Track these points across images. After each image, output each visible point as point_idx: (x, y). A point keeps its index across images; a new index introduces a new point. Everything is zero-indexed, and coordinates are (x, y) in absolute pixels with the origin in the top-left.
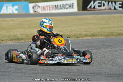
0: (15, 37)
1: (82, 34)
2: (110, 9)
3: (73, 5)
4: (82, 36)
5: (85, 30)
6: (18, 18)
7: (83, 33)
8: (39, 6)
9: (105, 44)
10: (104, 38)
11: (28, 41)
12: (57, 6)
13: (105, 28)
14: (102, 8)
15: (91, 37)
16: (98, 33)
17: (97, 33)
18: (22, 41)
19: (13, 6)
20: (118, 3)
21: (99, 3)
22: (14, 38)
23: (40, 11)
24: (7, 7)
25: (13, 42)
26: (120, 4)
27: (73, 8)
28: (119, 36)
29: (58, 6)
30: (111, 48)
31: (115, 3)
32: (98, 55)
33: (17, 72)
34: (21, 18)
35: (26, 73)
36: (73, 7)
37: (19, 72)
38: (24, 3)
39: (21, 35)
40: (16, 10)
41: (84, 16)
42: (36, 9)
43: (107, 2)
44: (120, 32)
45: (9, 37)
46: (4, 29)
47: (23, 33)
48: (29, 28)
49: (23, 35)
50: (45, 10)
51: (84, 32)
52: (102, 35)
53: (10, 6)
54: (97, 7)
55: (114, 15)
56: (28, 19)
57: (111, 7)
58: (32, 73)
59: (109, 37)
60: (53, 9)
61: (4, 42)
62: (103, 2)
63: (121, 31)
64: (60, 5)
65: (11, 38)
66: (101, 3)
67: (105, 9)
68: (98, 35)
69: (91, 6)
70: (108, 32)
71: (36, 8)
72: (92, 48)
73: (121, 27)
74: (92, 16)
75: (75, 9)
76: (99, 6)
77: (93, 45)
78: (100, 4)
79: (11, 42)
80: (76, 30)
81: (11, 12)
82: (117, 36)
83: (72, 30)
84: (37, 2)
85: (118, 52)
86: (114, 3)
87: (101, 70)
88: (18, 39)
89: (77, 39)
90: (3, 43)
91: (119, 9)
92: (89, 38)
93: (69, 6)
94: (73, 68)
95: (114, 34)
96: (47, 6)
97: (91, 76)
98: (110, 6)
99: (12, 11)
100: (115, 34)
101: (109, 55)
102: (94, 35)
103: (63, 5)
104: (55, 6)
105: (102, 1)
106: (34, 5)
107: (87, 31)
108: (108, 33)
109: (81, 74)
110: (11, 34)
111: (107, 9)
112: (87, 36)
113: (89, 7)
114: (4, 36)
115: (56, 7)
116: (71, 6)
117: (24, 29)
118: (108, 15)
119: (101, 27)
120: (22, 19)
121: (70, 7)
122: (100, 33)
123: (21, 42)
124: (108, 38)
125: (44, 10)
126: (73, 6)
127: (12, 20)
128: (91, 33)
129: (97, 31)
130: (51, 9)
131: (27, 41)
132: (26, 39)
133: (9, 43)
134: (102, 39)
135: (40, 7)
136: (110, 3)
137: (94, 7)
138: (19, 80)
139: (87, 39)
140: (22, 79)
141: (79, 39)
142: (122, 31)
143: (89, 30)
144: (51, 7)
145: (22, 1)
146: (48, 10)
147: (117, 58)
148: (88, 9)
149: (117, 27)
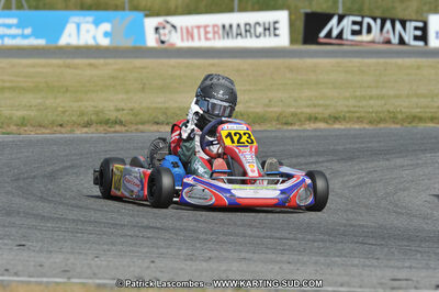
0: (97, 116)
1: (302, 113)
2: (388, 42)
3: (277, 25)
4: (300, 120)
5: (310, 103)
6: (111, 61)
7: (304, 110)
8: (174, 27)
9: (370, 145)
10: (367, 127)
11: (136, 130)
12: (227, 27)
13: (371, 98)
14: (365, 37)
15: (327, 123)
16: (349, 112)
17: (346, 112)
18: (118, 128)
19: (97, 23)
20: (410, 26)
21: (354, 23)
22: (93, 117)
23: (177, 40)
24: (78, 26)
25: (92, 129)
26: (416, 28)
27: (276, 35)
28: (414, 124)
29: (231, 26)
30: (388, 160)
31: (403, 24)
32: (346, 178)
34: (120, 61)
35: (123, 226)
36: (277, 32)
37: (104, 223)
38: (130, 16)
39: (118, 110)
40: (106, 34)
41: (310, 61)
42: (165, 35)
43: (379, 21)
44: (416, 111)
45: (79, 116)
46: (67, 90)
47: (122, 105)
48: (143, 90)
49: (123, 110)
50: (193, 39)
51: (309, 106)
52: (359, 120)
53: (87, 22)
54: (347, 35)
55: (399, 61)
56: (138, 62)
57: (391, 36)
58: (145, 227)
59: (382, 125)
60: (217, 36)
61: (63, 130)
62: (367, 20)
63: (419, 110)
64: (238, 25)
65: (86, 119)
66: (360, 24)
67: (373, 42)
68: (349, 118)
69: (330, 31)
70: (380, 109)
71: (166, 31)
72: (330, 158)
73: (418, 96)
74: (333, 61)
75: (283, 40)
76: (354, 33)
77: (332, 147)
78: (357, 28)
79: (85, 130)
80: (282, 101)
81: (91, 42)
82: (405, 124)
83: (270, 101)
84: (169, 13)
85: (407, 172)
86: (398, 26)
87: (353, 222)
88: (107, 122)
89: (285, 127)
90: (61, 133)
91: (413, 43)
92: (322, 125)
93: (265, 29)
95: (396, 118)
96: (198, 27)
97: (322, 241)
98: (388, 32)
99: (94, 38)
100: (399, 116)
101: (381, 180)
102: (336, 119)
103: (246, 25)
104: (224, 26)
105: (363, 17)
106: (160, 23)
107: (315, 106)
108: (380, 113)
109: (292, 236)
110: (86, 108)
111: (379, 43)
112: (316, 118)
113: (323, 34)
114: (64, 112)
115: (227, 31)
116: (271, 29)
117: (127, 92)
118: (382, 60)
119: (358, 94)
120: (121, 63)
121: (267, 32)
122: (354, 112)
123: (115, 132)
124: (378, 127)
125: (188, 40)
126: (275, 29)
127: (90, 65)
128: (327, 113)
129: (347, 106)
130: (210, 36)
131: (134, 127)
132: (132, 123)
133: (80, 133)
134: (360, 130)
135: (179, 30)
136: (388, 25)
137: (340, 36)
138: (105, 247)
139: (315, 130)
140: (113, 244)
141: (290, 128)
142: (420, 108)
143: (321, 102)
144: (209, 29)
145: (124, 9)
146: (199, 39)
147: (404, 190)
148: (321, 41)
149: (408, 96)
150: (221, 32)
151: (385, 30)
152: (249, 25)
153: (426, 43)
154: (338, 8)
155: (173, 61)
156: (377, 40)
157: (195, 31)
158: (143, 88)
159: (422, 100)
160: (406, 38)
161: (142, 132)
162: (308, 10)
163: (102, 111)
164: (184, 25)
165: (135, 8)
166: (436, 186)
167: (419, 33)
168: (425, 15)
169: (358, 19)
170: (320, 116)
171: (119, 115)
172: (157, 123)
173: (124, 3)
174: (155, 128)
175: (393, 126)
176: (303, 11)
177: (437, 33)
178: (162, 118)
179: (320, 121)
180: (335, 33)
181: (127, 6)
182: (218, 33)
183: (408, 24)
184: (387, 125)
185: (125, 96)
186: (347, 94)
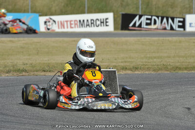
0: (14, 67)
1: (119, 66)
2: (165, 29)
3: (107, 20)
4: (118, 70)
5: (122, 60)
6: (19, 39)
7: (120, 64)
8: (54, 21)
9: (153, 82)
10: (152, 73)
12: (82, 21)
13: (155, 58)
14: (153, 26)
15: (132, 70)
16: (144, 65)
17: (142, 65)
18: (24, 73)
20: (176, 20)
21: (147, 19)
22: (11, 68)
23: (56, 28)
25: (11, 74)
26: (179, 22)
27: (106, 25)
28: (176, 71)
29: (84, 21)
30: (162, 89)
31: (173, 19)
33: (13, 122)
35: (25, 123)
36: (107, 24)
37: (15, 122)
39: (24, 64)
41: (124, 39)
42: (50, 25)
43: (160, 18)
44: (178, 64)
45: (4, 68)
47: (26, 62)
49: (27, 64)
50: (64, 28)
51: (122, 62)
52: (149, 69)
54: (144, 25)
55: (170, 38)
56: (36, 40)
57: (166, 26)
58: (36, 125)
59: (160, 72)
60: (76, 26)
62: (154, 18)
64: (88, 20)
66: (150, 19)
67: (157, 29)
68: (143, 68)
69: (135, 23)
70: (159, 63)
71: (50, 23)
73: (179, 57)
74: (136, 39)
75: (110, 28)
76: (147, 24)
77: (134, 83)
78: (149, 21)
79: (7, 74)
80: (109, 60)
82: (172, 71)
83: (103, 59)
84: (52, 14)
86: (170, 20)
88: (19, 71)
91: (178, 29)
92: (129, 72)
93: (101, 22)
94: (101, 119)
95: (168, 68)
96: (67, 21)
98: (165, 23)
100: (169, 67)
102: (136, 68)
103: (91, 20)
104: (80, 21)
105: (152, 16)
106: (47, 20)
107: (125, 62)
108: (159, 65)
110: (8, 63)
111: (160, 29)
112: (126, 68)
113: (131, 25)
115: (82, 23)
116: (104, 22)
117: (29, 55)
118: (161, 38)
119: (148, 55)
120: (26, 40)
121: (102, 24)
122: (146, 65)
123: (22, 76)
124: (158, 73)
126: (106, 22)
127: (11, 41)
128: (132, 65)
129: (142, 62)
130: (73, 26)
131: (32, 73)
132: (31, 71)
133: (4, 76)
134: (149, 74)
135: (57, 23)
136: (165, 20)
137: (140, 26)
139: (126, 74)
142: (180, 63)
144: (73, 22)
145: (28, 12)
146: (67, 28)
147: (170, 105)
148: (130, 28)
149: (174, 57)
150: (78, 24)
151: (163, 22)
152: (93, 20)
153: (184, 29)
154: (139, 12)
155: (53, 39)
156: (159, 28)
157: (65, 23)
158: (38, 53)
159: (181, 59)
160: (174, 27)
161: (36, 76)
162: (124, 13)
163: (16, 65)
164: (60, 20)
165: (34, 12)
166: (187, 103)
167: (181, 24)
168: (184, 15)
169: (150, 17)
170: (128, 67)
171: (25, 67)
172: (45, 71)
173: (28, 9)
174: (43, 73)
175: (166, 72)
176: (121, 13)
177: (190, 24)
178: (47, 68)
179: (128, 70)
180: (137, 24)
181: (30, 10)
182: (77, 24)
183: (175, 19)
184: (163, 72)
185: (28, 57)
186: (142, 56)
